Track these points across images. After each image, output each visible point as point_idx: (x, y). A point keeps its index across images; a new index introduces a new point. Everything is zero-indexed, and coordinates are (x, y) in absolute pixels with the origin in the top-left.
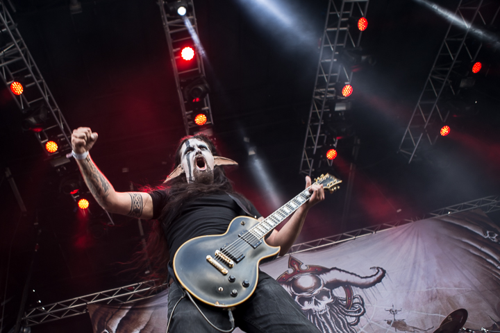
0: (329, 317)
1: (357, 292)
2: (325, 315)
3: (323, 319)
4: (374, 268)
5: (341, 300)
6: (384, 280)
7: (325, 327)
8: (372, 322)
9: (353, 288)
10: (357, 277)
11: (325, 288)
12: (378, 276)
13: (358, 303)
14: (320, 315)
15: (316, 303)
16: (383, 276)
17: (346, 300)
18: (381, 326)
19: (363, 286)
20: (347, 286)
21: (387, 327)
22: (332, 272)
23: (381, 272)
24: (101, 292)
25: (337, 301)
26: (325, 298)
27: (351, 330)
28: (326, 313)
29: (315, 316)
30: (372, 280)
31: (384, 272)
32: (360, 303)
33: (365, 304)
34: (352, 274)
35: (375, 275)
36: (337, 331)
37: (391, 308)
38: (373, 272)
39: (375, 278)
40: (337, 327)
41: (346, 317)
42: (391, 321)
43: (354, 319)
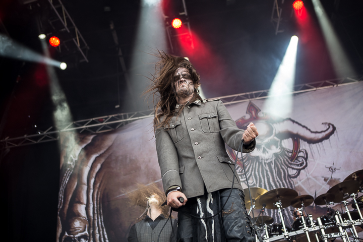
0: (273, 166)
1: (304, 145)
2: (269, 164)
3: (267, 168)
4: (325, 123)
5: (287, 151)
6: (331, 137)
7: (267, 175)
8: (310, 177)
9: (302, 142)
10: (308, 131)
11: (276, 138)
12: (327, 132)
13: (302, 157)
14: (265, 163)
15: (264, 151)
16: (332, 133)
17: (292, 153)
18: (318, 182)
19: (311, 141)
20: (297, 138)
21: (323, 184)
22: (286, 122)
23: (331, 129)
25: (283, 152)
26: (274, 147)
27: (289, 182)
28: (271, 162)
29: (260, 163)
30: (320, 136)
31: (334, 129)
32: (304, 157)
33: (309, 159)
34: (304, 127)
35: (325, 131)
36: (277, 181)
37: (332, 165)
38: (324, 128)
39: (324, 134)
40: (277, 177)
41: (289, 169)
42: (328, 179)
43: (295, 172)
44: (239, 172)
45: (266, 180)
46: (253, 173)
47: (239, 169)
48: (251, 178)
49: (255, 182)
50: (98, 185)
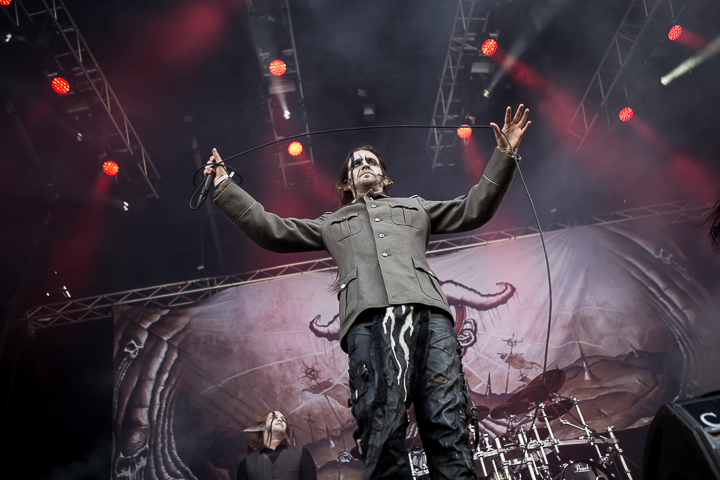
4: (501, 283)
6: (510, 301)
8: (482, 356)
9: (468, 309)
10: (477, 295)
12: (504, 295)
13: (469, 329)
16: (510, 295)
18: (492, 361)
19: (481, 307)
20: (461, 306)
21: (499, 363)
22: (445, 285)
23: (509, 290)
24: (135, 291)
30: (494, 300)
31: (513, 289)
32: (471, 330)
33: (478, 331)
34: (471, 290)
35: (500, 294)
37: (511, 337)
38: (499, 289)
39: (499, 297)
42: (506, 355)
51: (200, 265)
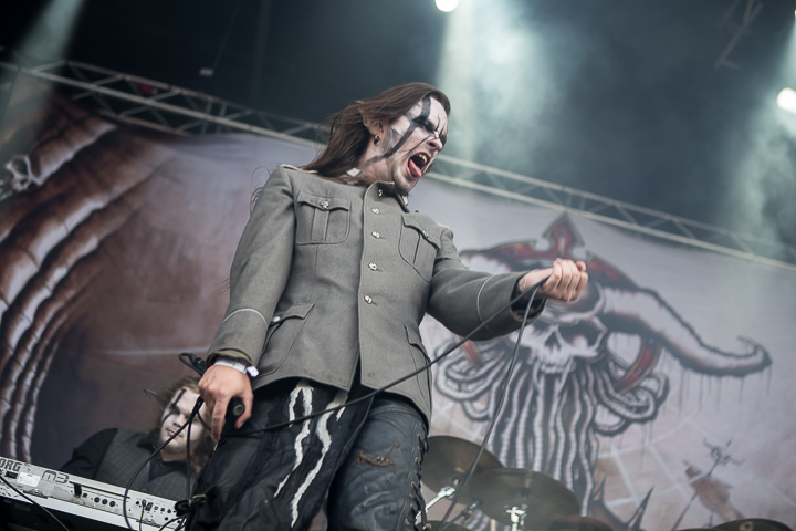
0: (559, 386)
2: (551, 379)
3: (541, 386)
4: (747, 341)
5: (616, 364)
6: (751, 379)
7: (534, 403)
8: (653, 449)
9: (664, 356)
10: (693, 339)
11: (597, 322)
12: (744, 362)
13: (651, 391)
14: (540, 373)
15: (551, 342)
17: (627, 370)
18: (666, 469)
19: (691, 364)
20: (653, 343)
21: (680, 480)
22: (640, 297)
23: (758, 359)
25: (604, 360)
26: (581, 340)
27: (588, 441)
28: (558, 375)
29: (527, 368)
30: (721, 362)
31: (767, 362)
32: (654, 395)
33: (669, 404)
34: (685, 325)
36: (555, 428)
37: (721, 444)
38: (739, 348)
39: (733, 363)
40: (559, 419)
41: (600, 408)
42: (699, 472)
43: (613, 421)
44: (460, 373)
45: (524, 415)
46: (496, 385)
47: (464, 363)
48: (484, 398)
49: (491, 410)
50: (70, 293)
51: (208, 66)
